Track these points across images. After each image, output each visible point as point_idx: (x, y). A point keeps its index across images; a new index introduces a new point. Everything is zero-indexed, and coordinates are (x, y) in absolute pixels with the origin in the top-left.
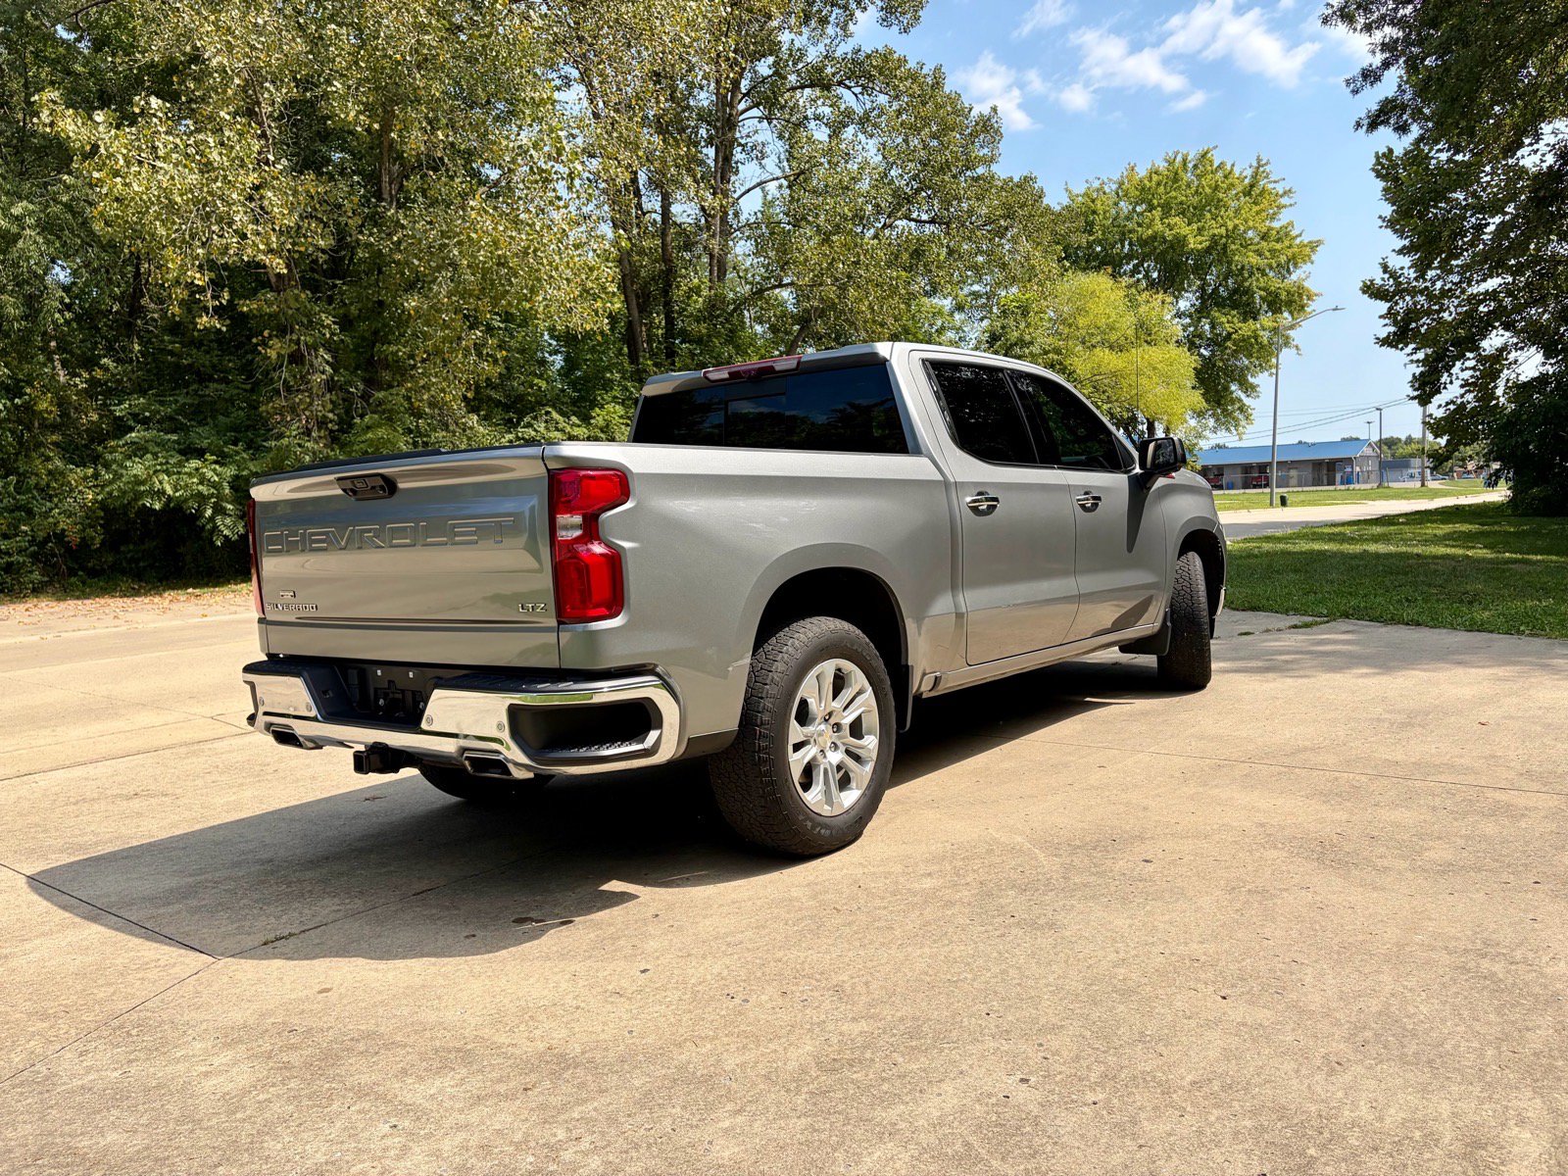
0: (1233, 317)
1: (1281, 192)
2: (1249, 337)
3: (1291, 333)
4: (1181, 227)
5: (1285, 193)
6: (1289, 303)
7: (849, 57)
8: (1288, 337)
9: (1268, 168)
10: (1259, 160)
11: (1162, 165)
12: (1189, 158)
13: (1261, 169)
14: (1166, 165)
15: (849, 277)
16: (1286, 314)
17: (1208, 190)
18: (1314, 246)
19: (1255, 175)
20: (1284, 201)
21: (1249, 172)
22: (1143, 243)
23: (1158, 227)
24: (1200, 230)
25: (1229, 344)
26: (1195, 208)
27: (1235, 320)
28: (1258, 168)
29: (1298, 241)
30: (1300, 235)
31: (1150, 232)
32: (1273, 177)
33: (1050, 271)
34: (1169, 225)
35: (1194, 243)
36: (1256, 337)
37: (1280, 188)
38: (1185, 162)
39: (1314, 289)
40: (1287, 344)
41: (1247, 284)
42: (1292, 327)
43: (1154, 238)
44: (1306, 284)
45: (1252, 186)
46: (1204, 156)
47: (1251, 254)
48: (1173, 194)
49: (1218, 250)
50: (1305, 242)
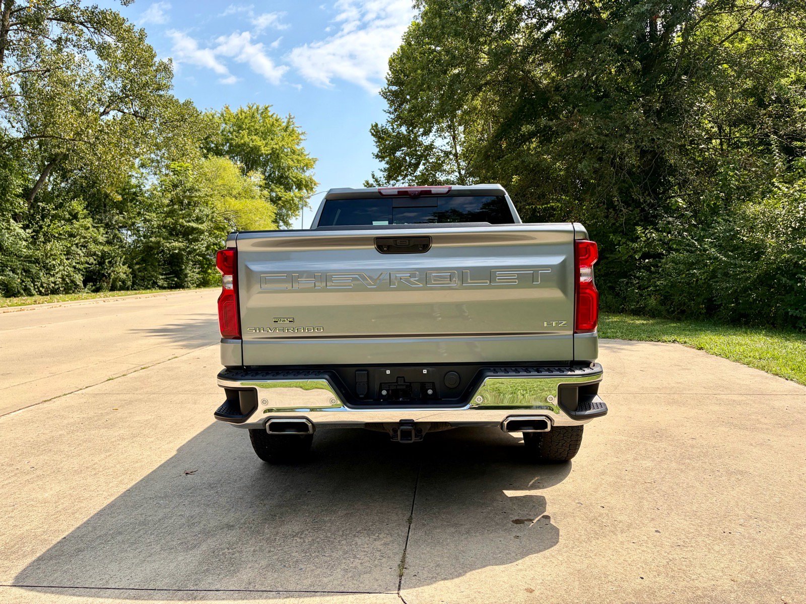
0: (281, 189)
1: (300, 133)
2: (290, 200)
3: (308, 200)
4: (258, 142)
5: (302, 133)
6: (306, 186)
7: (89, 9)
8: (306, 202)
9: (294, 120)
10: (290, 116)
11: (246, 109)
12: (260, 108)
13: (291, 120)
14: (248, 109)
15: (97, 138)
16: (305, 191)
17: (269, 126)
18: (315, 160)
19: (288, 122)
20: (302, 137)
21: (286, 120)
22: (238, 146)
23: (246, 139)
24: (266, 144)
25: (280, 202)
26: (262, 133)
27: (283, 191)
28: (289, 119)
29: (307, 157)
30: (308, 155)
31: (242, 141)
32: (296, 125)
33: (195, 153)
34: (252, 139)
35: (265, 150)
36: (293, 200)
37: (299, 131)
38: (258, 109)
39: (317, 181)
40: (306, 205)
41: (287, 174)
42: (309, 197)
43: (244, 144)
44: (314, 178)
45: (287, 127)
46: (266, 109)
47: (289, 160)
48: (253, 124)
49: (275, 156)
50: (310, 158)
